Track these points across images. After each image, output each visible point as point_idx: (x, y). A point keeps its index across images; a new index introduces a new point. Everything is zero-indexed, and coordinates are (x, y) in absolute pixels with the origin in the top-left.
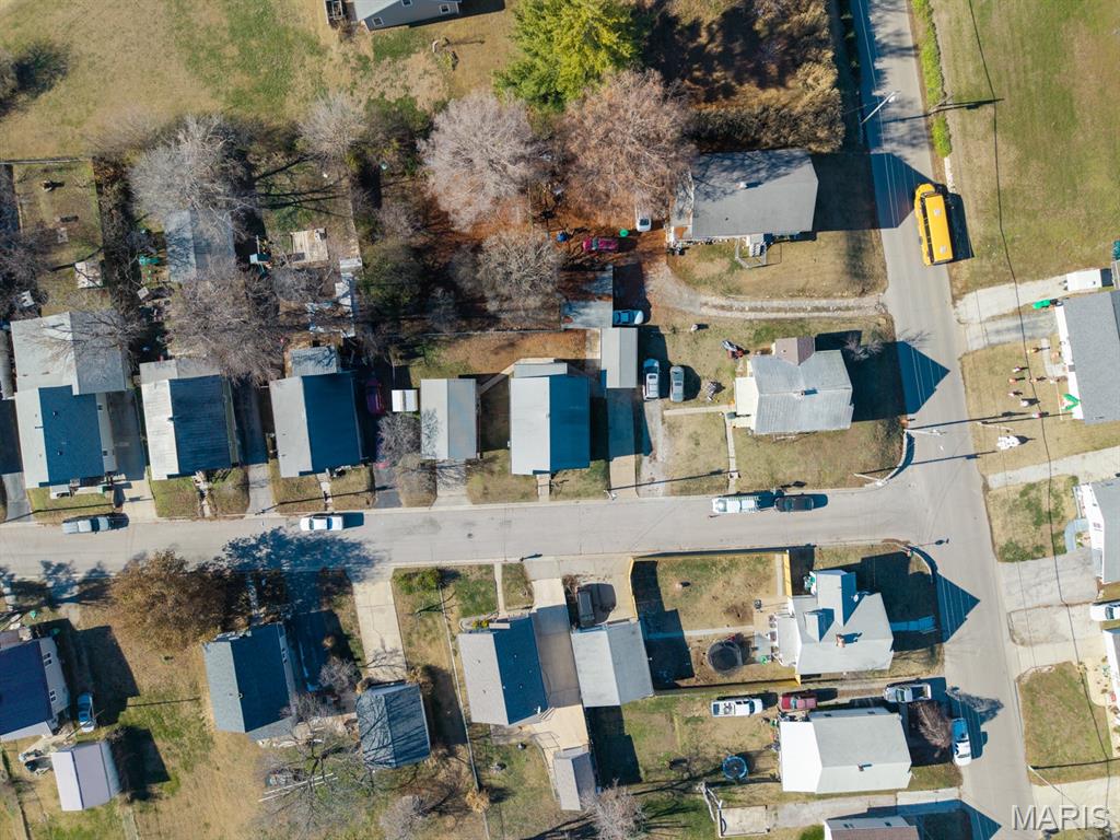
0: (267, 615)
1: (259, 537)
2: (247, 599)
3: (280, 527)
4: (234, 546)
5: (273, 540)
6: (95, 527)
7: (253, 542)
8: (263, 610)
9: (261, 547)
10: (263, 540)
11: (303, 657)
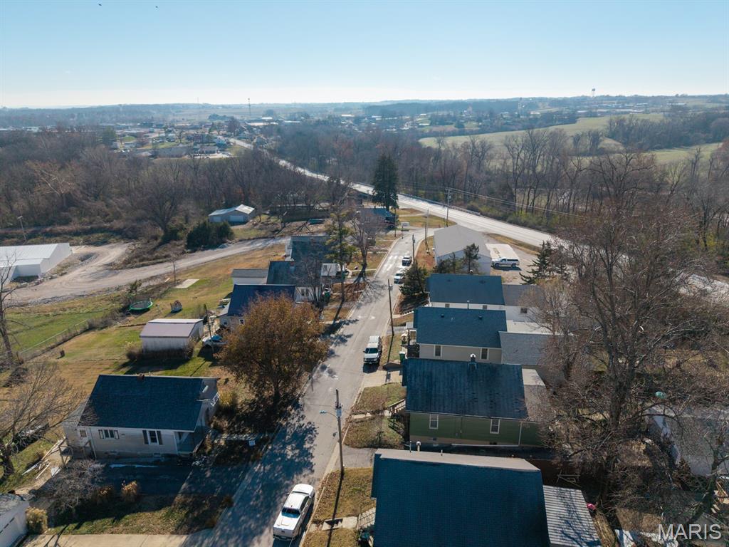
0: (213, 445)
1: (311, 451)
2: (243, 432)
3: (313, 471)
4: (311, 430)
5: (299, 462)
6: (369, 351)
7: (307, 446)
8: (222, 442)
9: (297, 451)
10: (306, 453)
11: (137, 466)
